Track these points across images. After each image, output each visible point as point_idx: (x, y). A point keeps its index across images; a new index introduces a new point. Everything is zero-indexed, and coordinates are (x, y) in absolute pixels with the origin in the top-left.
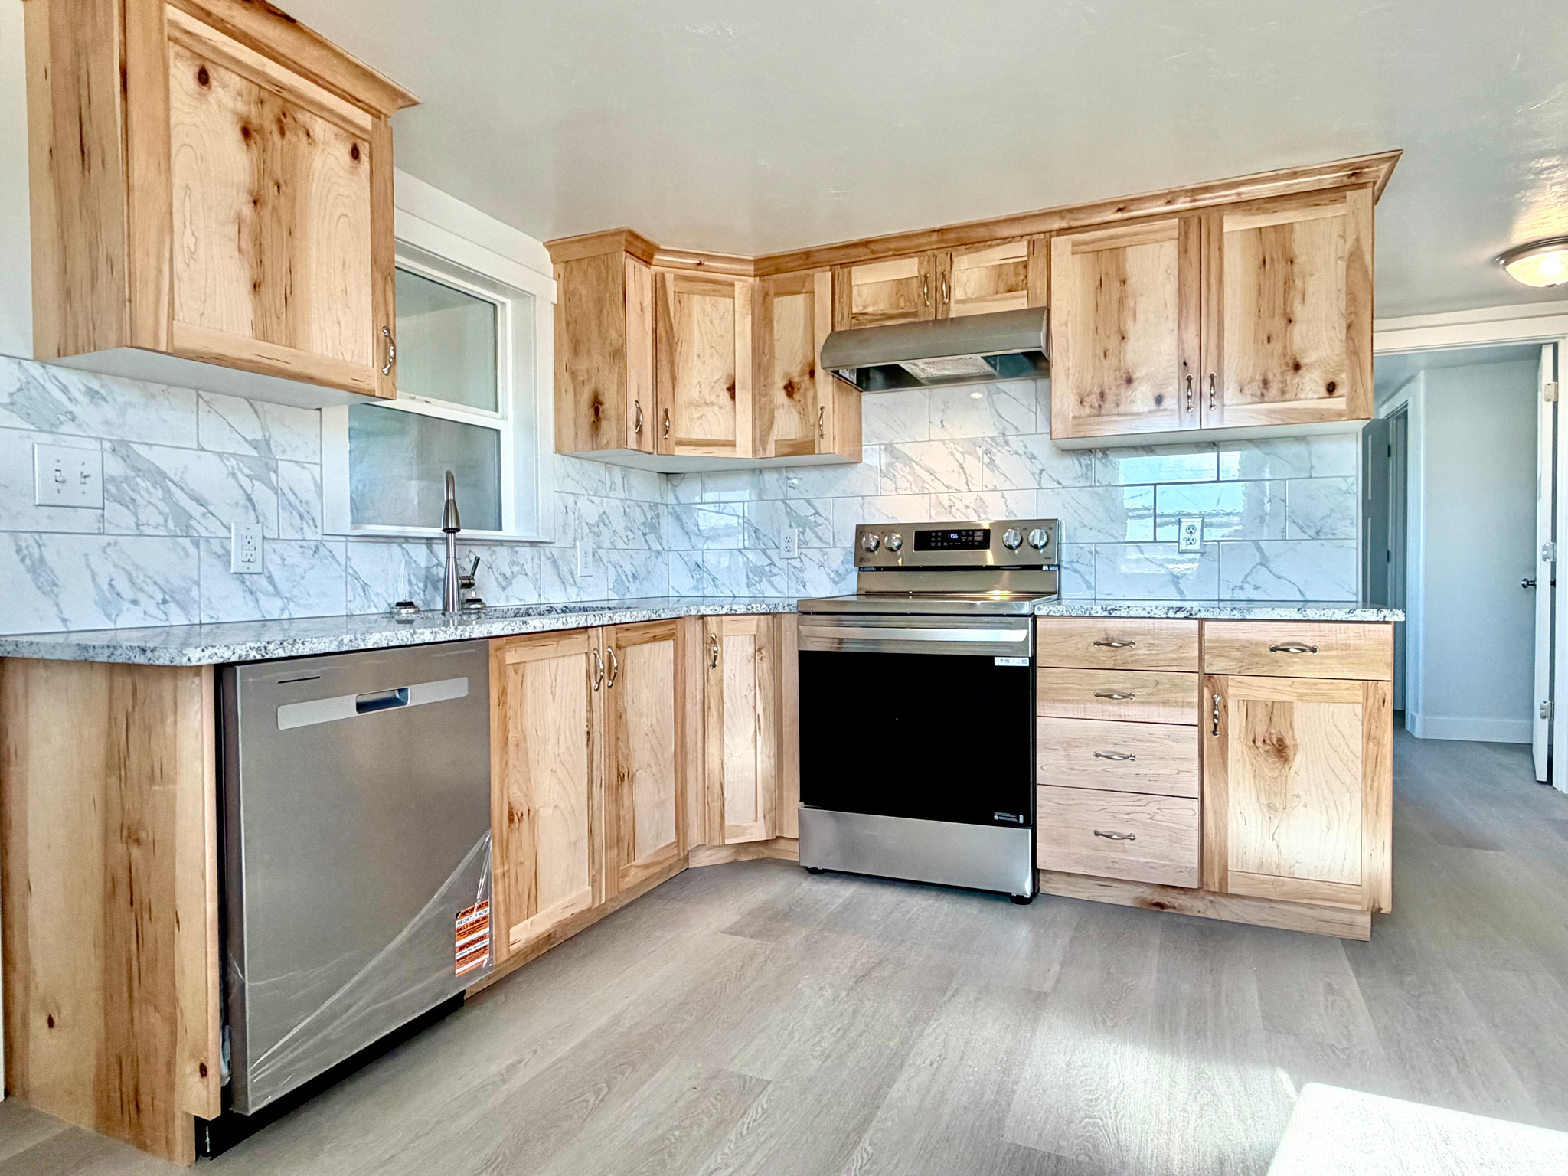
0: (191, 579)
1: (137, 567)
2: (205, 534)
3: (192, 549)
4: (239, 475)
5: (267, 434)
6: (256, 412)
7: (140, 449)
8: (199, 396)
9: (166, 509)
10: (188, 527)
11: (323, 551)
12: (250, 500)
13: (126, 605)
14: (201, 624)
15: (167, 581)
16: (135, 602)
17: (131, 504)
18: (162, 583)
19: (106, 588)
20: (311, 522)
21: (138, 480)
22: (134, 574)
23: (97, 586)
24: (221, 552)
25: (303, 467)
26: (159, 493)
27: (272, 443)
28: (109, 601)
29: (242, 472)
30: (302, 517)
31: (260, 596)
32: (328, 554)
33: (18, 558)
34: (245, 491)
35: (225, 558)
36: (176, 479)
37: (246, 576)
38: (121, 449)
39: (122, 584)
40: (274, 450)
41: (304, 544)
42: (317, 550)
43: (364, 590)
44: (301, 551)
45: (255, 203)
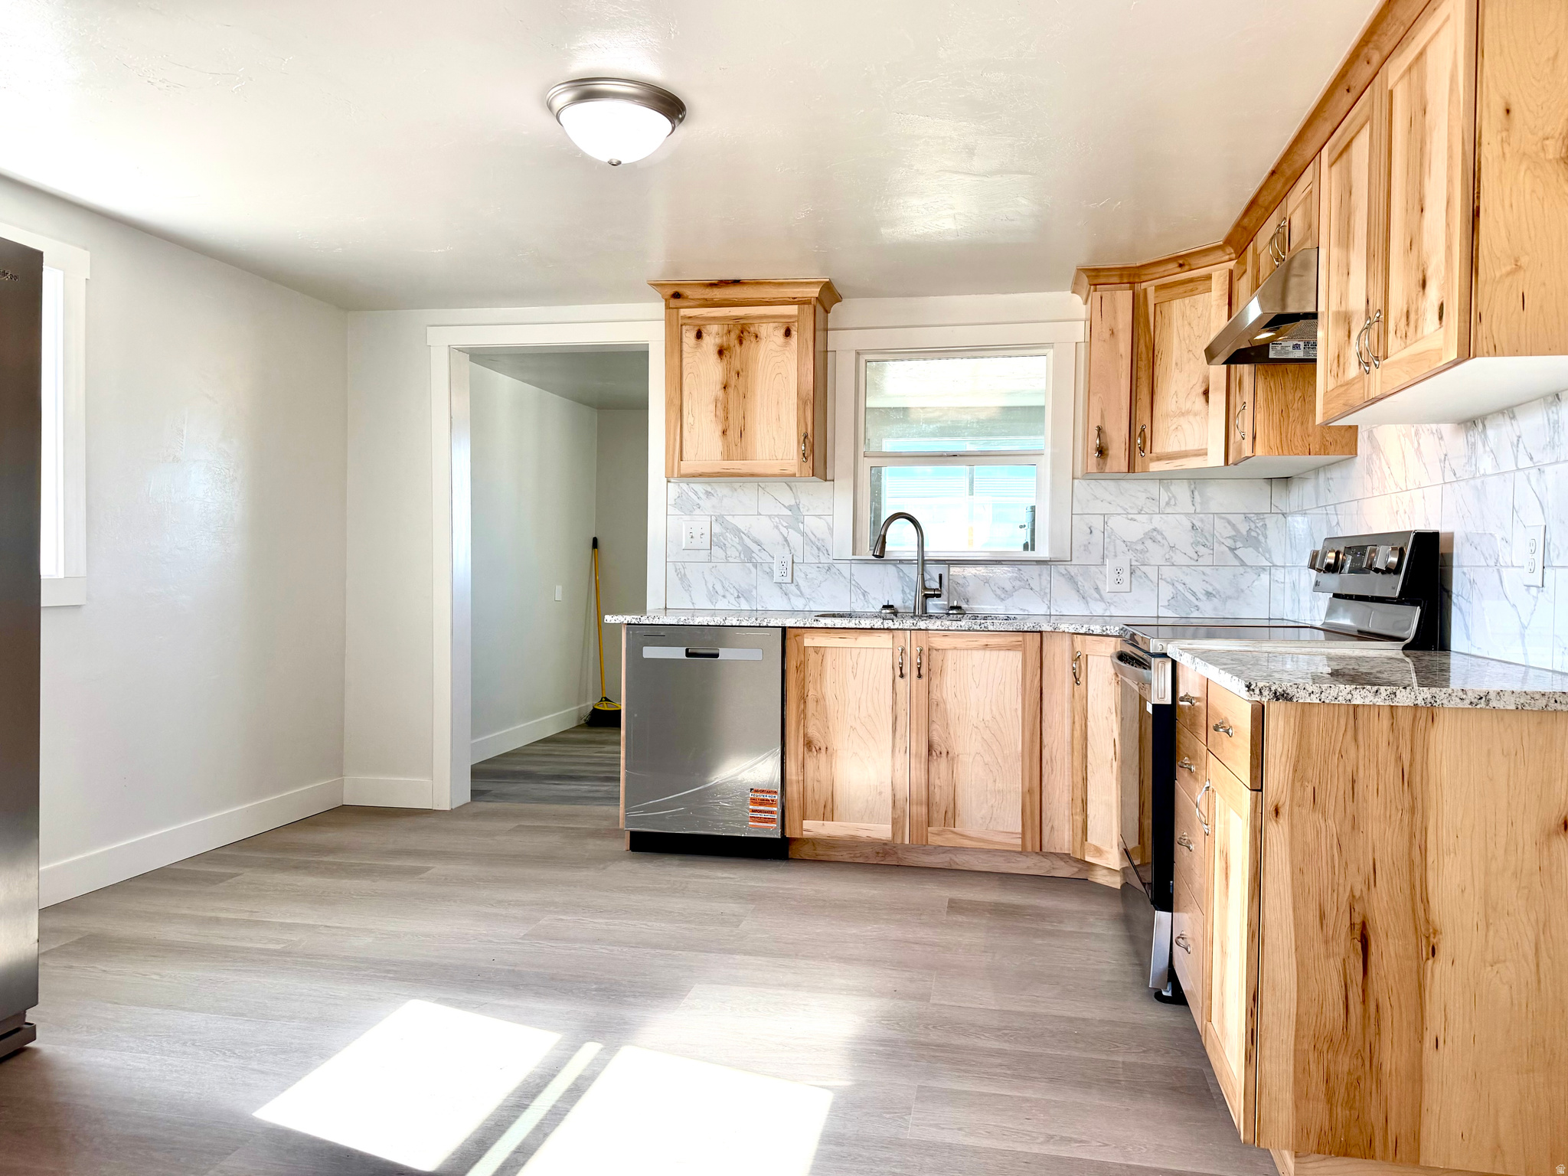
0: (752, 585)
1: (726, 579)
2: (760, 560)
3: (753, 570)
4: (780, 527)
5: (798, 501)
6: (791, 490)
7: (729, 518)
8: (759, 485)
9: (740, 548)
10: (751, 557)
11: (833, 570)
12: (786, 540)
13: (720, 597)
14: (757, 610)
15: (740, 586)
16: (724, 596)
17: (723, 547)
18: (737, 587)
19: (711, 589)
20: (825, 552)
21: (727, 534)
22: (724, 582)
23: (707, 587)
24: (768, 570)
25: (821, 518)
26: (737, 540)
27: (801, 506)
28: (713, 594)
29: (782, 525)
30: (819, 549)
31: (790, 595)
32: (837, 572)
33: (676, 574)
34: (783, 536)
35: (771, 574)
36: (746, 532)
37: (783, 585)
38: (720, 519)
39: (719, 588)
40: (802, 510)
41: (820, 565)
42: (829, 569)
43: (864, 596)
44: (818, 569)
45: (725, 388)
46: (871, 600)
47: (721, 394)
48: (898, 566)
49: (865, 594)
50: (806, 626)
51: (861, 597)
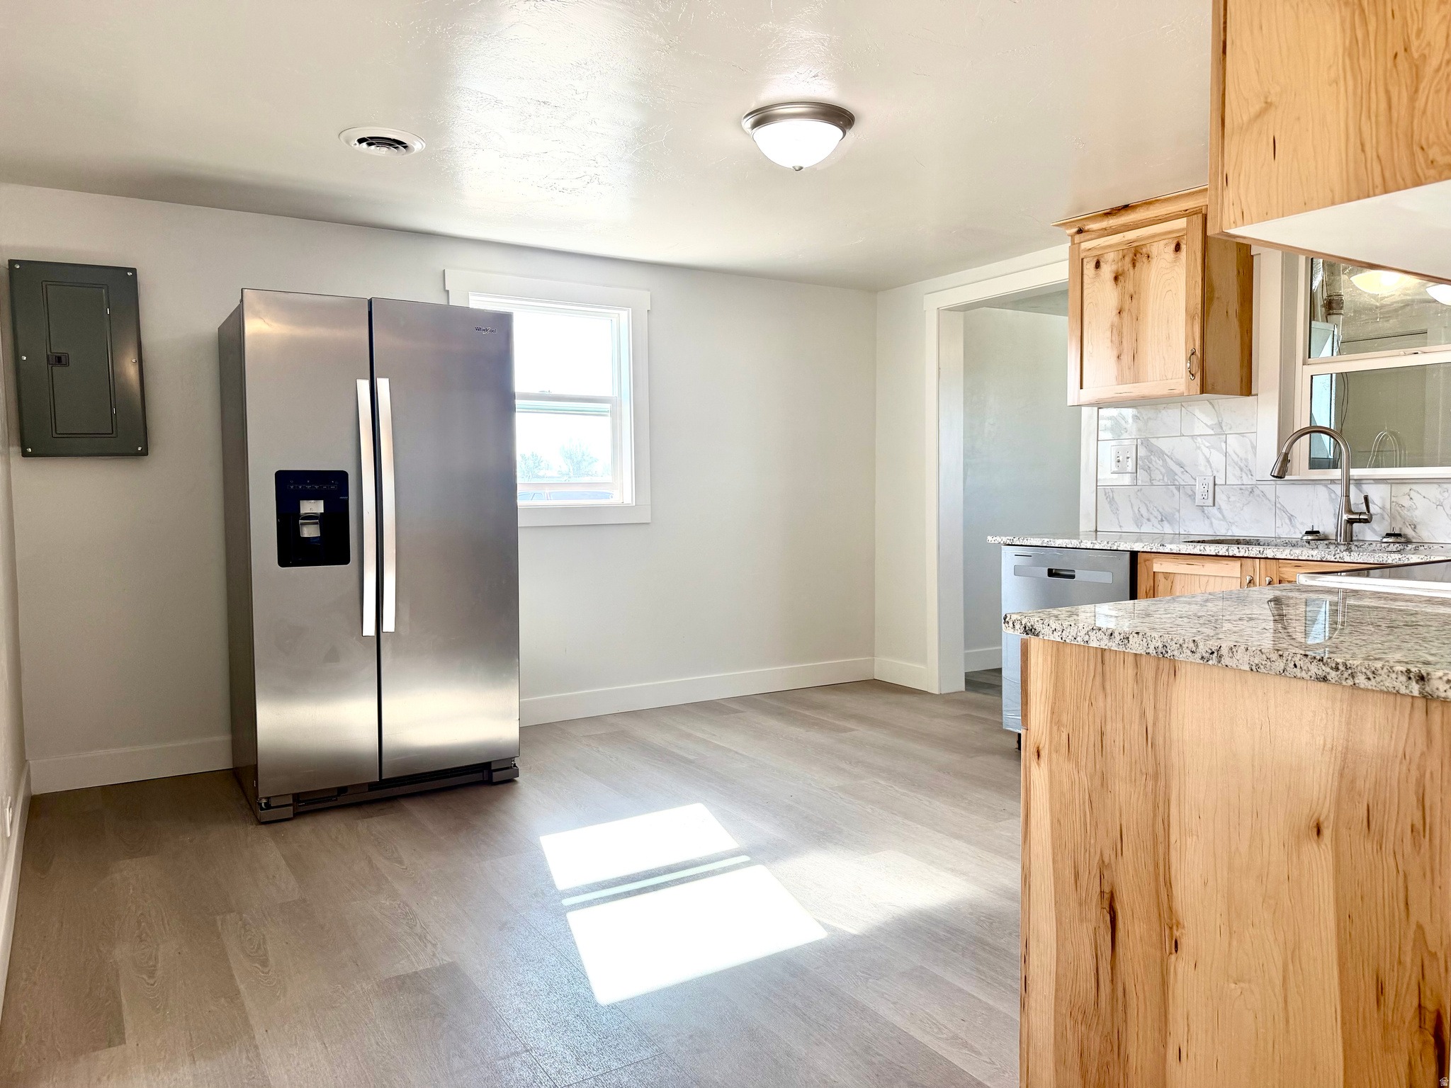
0: (1175, 509)
1: (1150, 502)
2: (1183, 483)
3: (1175, 492)
4: (1203, 447)
5: (1220, 419)
6: (1213, 407)
7: (1153, 441)
8: (1182, 405)
9: (1163, 471)
10: (1175, 480)
11: (1257, 492)
12: (1208, 461)
13: (1145, 521)
14: (1179, 534)
15: (1163, 509)
16: (1149, 520)
17: (1148, 470)
18: (1161, 510)
19: (1137, 512)
20: (1248, 473)
21: (1152, 457)
22: (1149, 505)
23: (1133, 511)
24: (1190, 493)
25: (1243, 436)
26: (1161, 462)
27: (1223, 424)
28: (1138, 519)
29: (1205, 446)
30: (1241, 470)
31: (1213, 520)
32: (1261, 494)
33: (1105, 498)
34: (1206, 457)
35: (1192, 496)
36: (1169, 454)
37: (1205, 508)
38: (1146, 442)
39: (1144, 511)
40: (1224, 428)
41: (1243, 487)
42: (1252, 492)
43: (1290, 520)
44: (1240, 491)
45: (1119, 313)
46: (1298, 525)
47: (1116, 319)
48: (1329, 486)
49: (1291, 518)
50: (1152, 551)
51: (1287, 521)
